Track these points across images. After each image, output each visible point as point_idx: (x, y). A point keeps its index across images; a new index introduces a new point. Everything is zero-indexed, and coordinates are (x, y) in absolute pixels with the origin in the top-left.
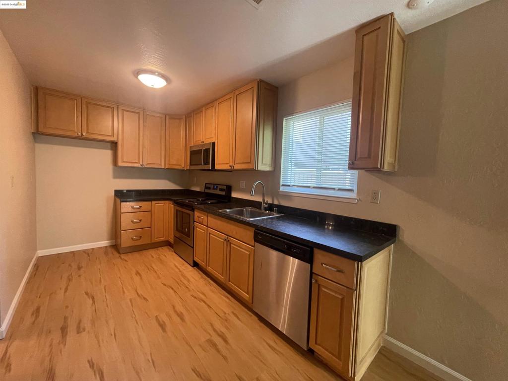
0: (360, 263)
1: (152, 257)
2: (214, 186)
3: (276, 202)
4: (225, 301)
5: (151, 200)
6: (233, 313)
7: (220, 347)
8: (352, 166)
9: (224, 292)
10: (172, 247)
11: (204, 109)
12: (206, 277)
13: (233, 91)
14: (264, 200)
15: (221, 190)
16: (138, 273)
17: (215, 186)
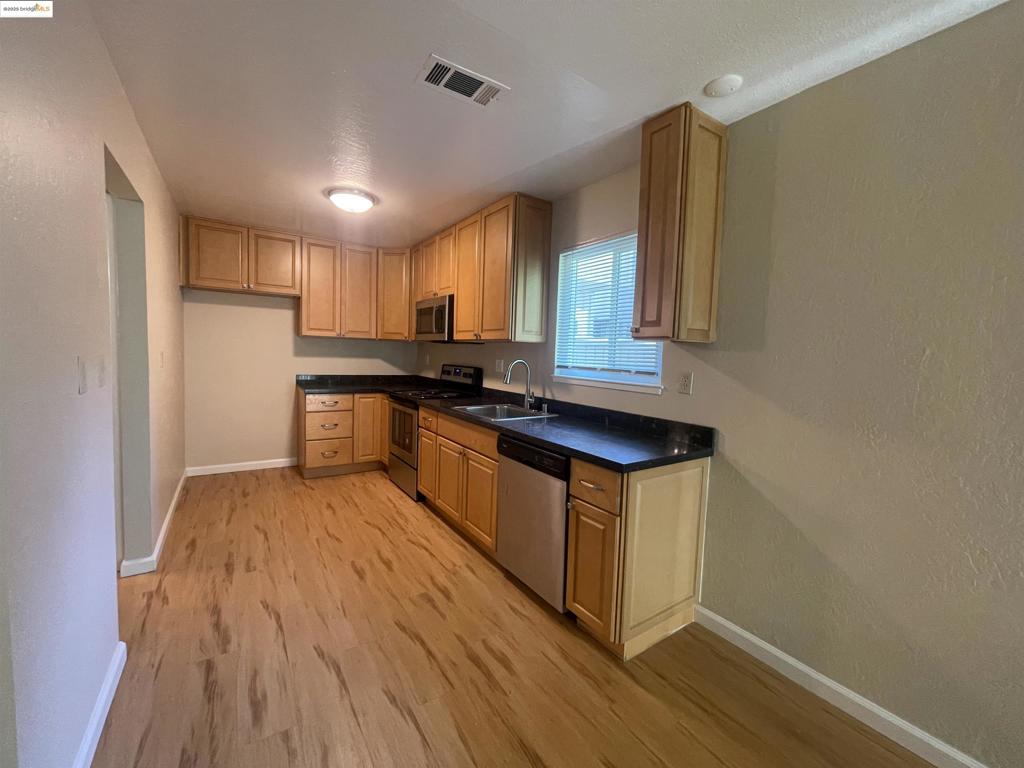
0: (626, 475)
1: (354, 485)
2: (455, 370)
3: (548, 396)
4: (459, 550)
5: (353, 393)
6: (467, 566)
7: (438, 604)
8: (636, 335)
9: (460, 539)
10: (387, 473)
11: (438, 238)
12: (434, 517)
13: (479, 211)
14: (528, 391)
15: (465, 375)
16: (329, 506)
17: (457, 369)
